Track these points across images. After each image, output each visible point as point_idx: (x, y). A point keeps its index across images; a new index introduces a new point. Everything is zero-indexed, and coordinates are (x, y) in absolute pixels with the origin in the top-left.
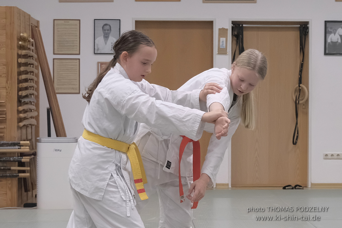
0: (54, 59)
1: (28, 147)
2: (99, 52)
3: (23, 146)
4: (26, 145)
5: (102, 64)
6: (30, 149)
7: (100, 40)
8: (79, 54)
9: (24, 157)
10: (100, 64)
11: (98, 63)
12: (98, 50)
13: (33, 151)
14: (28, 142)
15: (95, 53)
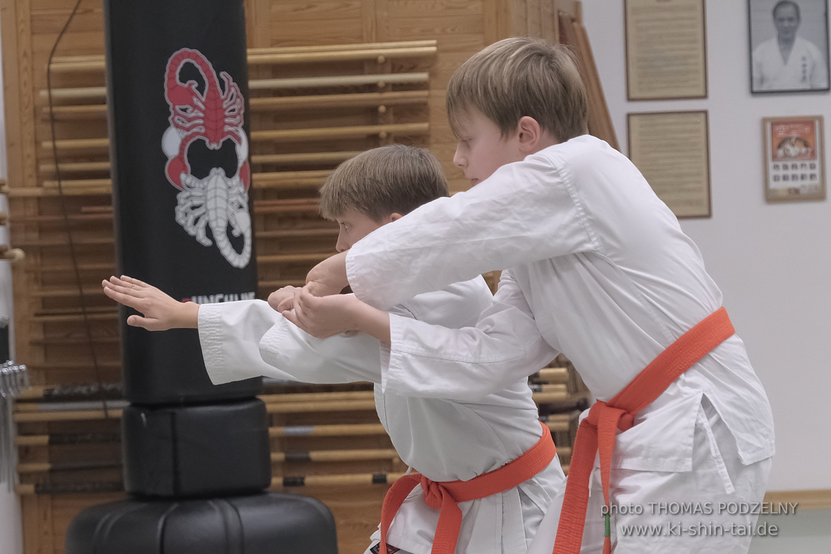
0: (629, 116)
1: (562, 386)
2: (765, 88)
3: (546, 383)
4: (555, 380)
5: (776, 123)
6: (568, 390)
7: (768, 51)
8: (705, 97)
9: (551, 417)
10: (769, 126)
11: (764, 121)
12: (762, 80)
13: (577, 398)
14: (563, 370)
15: (755, 89)
